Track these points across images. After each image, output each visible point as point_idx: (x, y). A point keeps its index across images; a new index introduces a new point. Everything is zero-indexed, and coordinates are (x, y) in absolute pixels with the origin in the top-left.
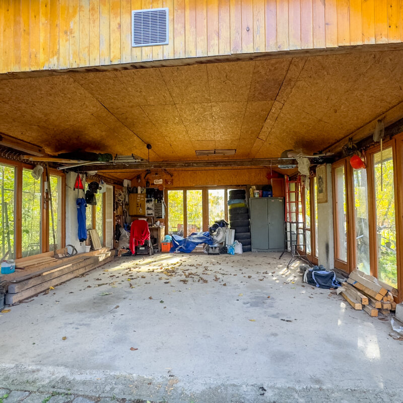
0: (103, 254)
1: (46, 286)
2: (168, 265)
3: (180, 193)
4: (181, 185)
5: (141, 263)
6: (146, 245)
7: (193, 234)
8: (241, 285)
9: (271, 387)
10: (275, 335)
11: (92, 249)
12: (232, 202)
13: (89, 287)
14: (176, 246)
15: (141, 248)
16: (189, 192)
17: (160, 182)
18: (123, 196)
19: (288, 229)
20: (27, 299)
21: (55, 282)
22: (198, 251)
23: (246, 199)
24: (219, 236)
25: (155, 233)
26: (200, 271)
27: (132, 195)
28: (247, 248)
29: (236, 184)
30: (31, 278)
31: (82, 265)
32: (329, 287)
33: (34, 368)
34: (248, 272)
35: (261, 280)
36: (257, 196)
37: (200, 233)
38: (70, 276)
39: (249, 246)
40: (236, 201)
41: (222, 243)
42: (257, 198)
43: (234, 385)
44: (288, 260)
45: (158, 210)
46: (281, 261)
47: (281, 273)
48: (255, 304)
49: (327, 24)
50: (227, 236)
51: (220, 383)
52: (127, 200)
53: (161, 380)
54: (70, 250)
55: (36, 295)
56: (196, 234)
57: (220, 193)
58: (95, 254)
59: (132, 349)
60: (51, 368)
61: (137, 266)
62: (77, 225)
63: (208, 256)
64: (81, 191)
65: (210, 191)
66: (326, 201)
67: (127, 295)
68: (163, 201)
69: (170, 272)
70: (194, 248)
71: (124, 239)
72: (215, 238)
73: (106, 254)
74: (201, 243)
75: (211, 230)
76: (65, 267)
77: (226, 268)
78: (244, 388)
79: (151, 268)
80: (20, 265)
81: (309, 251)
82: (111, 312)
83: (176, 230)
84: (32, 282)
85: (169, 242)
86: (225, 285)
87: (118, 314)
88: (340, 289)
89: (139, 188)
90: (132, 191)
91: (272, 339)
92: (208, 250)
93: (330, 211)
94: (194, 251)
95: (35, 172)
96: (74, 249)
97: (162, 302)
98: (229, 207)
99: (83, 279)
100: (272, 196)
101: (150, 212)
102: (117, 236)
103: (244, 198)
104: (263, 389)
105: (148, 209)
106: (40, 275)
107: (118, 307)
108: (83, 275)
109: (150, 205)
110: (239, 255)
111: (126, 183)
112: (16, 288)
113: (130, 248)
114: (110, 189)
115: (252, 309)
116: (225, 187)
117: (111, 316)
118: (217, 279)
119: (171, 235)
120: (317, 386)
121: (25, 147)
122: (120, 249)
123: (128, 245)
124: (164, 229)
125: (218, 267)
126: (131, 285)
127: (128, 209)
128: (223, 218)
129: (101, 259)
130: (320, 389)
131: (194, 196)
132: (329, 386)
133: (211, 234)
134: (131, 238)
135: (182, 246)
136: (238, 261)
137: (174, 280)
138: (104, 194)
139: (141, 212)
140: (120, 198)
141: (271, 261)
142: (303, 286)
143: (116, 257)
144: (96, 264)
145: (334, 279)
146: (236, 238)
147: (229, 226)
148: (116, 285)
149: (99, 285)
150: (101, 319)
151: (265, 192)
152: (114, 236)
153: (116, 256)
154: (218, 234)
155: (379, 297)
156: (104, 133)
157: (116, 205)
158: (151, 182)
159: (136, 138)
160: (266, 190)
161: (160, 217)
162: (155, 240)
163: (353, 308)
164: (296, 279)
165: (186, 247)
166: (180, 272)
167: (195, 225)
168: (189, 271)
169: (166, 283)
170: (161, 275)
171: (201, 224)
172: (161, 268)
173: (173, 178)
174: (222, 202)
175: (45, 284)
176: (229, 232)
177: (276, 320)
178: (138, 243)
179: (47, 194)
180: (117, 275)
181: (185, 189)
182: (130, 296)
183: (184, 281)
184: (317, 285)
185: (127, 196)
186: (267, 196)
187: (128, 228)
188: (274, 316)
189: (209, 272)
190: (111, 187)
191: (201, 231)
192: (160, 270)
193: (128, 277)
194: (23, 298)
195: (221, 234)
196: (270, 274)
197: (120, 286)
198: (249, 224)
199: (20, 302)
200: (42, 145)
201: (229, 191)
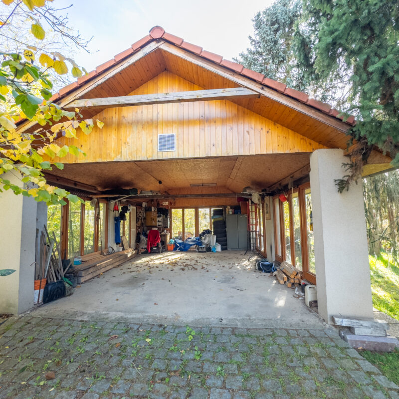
0: (130, 253)
1: (98, 272)
2: (172, 260)
3: (180, 211)
4: (181, 206)
5: (155, 258)
6: (157, 246)
7: (189, 238)
8: (218, 272)
9: (226, 319)
10: (232, 297)
11: (123, 249)
12: (215, 217)
13: (124, 273)
14: (177, 247)
15: (154, 248)
16: (186, 210)
17: (167, 203)
18: (143, 213)
19: (251, 236)
20: (88, 280)
21: (103, 270)
22: (192, 250)
23: (224, 215)
24: (206, 240)
25: (163, 238)
26: (193, 263)
27: (148, 212)
28: (225, 248)
29: (217, 205)
30: (90, 268)
31: (118, 259)
32: (269, 272)
33: (105, 312)
34: (222, 263)
35: (230, 268)
36: (231, 213)
37: (193, 237)
38: (111, 267)
39: (226, 246)
40: (217, 217)
41: (208, 245)
42: (231, 215)
43: (208, 318)
44: (250, 255)
45: (165, 222)
46: (246, 256)
47: (243, 264)
48: (224, 282)
49: (250, 144)
50: (212, 240)
51: (201, 317)
52: (144, 216)
53: (171, 317)
54: (110, 250)
55: (93, 278)
56: (190, 238)
57: (207, 211)
58: (126, 253)
59: (155, 304)
60: (114, 313)
61: (152, 260)
62: (114, 234)
63: (198, 253)
64: (117, 212)
65: (200, 210)
66: (270, 219)
67: (148, 277)
68: (169, 216)
69: (174, 263)
70: (189, 248)
71: (143, 242)
72: (203, 241)
73: (132, 253)
74: (194, 245)
75: (200, 235)
76: (109, 261)
77: (209, 261)
78: (213, 319)
79: (162, 261)
80: (85, 259)
81: (262, 250)
82: (140, 286)
83: (177, 235)
84: (91, 270)
85: (173, 244)
86: (207, 271)
87: (145, 288)
88: (275, 273)
89: (153, 208)
90: (148, 209)
91: (230, 298)
92: (198, 249)
93: (272, 225)
94: (189, 250)
95: (92, 203)
96: (113, 249)
97: (170, 281)
98: (212, 220)
99: (119, 269)
100: (240, 213)
101: (160, 224)
102: (138, 240)
103: (222, 214)
104: (222, 319)
105: (159, 221)
106: (94, 266)
107: (144, 284)
108: (118, 266)
109: (160, 219)
110: (219, 252)
111: (144, 204)
112: (83, 273)
113: (147, 249)
114: (134, 209)
115: (222, 284)
116: (210, 207)
117: (141, 289)
118: (203, 268)
119: (174, 239)
120: (248, 318)
121: (88, 188)
122: (140, 249)
123: (146, 246)
124: (169, 235)
125: (205, 260)
126: (150, 272)
127: (145, 222)
128: (209, 228)
129: (129, 256)
130: (249, 319)
131: (190, 213)
132: (254, 317)
133: (201, 238)
134: (148, 241)
135: (181, 247)
136: (218, 257)
137: (176, 268)
138: (130, 213)
139: (154, 224)
140: (140, 215)
141: (239, 256)
142: (255, 272)
143: (138, 255)
144: (126, 260)
145: (273, 267)
146: (217, 241)
147: (213, 233)
148: (141, 272)
149: (130, 272)
150: (135, 290)
151: (236, 211)
152: (136, 241)
153: (138, 253)
154: (205, 238)
155: (292, 276)
156: (133, 177)
157: (137, 219)
158: (160, 204)
159: (152, 178)
160: (237, 209)
161: (166, 227)
162: (163, 243)
163: (279, 283)
164: (252, 267)
165: (184, 247)
166: (180, 264)
167: (190, 232)
168: (186, 263)
169: (172, 270)
170: (168, 266)
171: (194, 232)
172: (168, 262)
173: (176, 201)
174: (208, 217)
175: (98, 271)
176: (213, 237)
177: (234, 290)
178: (152, 245)
179: (98, 215)
180: (141, 266)
181: (183, 208)
182: (150, 278)
183: (183, 269)
184: (263, 271)
185: (144, 213)
186: (237, 213)
187: (146, 235)
188: (234, 288)
189: (198, 264)
190: (135, 208)
191: (194, 236)
192: (167, 263)
193: (147, 267)
194: (87, 279)
195: (207, 238)
196: (237, 264)
197: (144, 272)
198: (225, 232)
199: (85, 282)
200: (96, 186)
201: (212, 209)
